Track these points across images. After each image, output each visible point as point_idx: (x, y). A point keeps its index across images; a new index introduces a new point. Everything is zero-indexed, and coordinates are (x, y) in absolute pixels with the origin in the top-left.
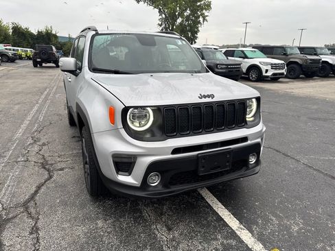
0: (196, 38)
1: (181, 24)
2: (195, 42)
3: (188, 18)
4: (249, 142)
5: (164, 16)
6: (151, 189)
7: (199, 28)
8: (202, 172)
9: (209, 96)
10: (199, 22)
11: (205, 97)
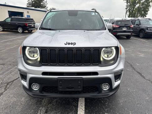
0: (147, 14)
1: (138, 7)
2: (146, 16)
3: (143, 4)
4: (99, 76)
5: (129, 4)
6: (34, 91)
7: (149, 9)
8: (60, 88)
9: (72, 44)
10: (149, 6)
11: (69, 44)
